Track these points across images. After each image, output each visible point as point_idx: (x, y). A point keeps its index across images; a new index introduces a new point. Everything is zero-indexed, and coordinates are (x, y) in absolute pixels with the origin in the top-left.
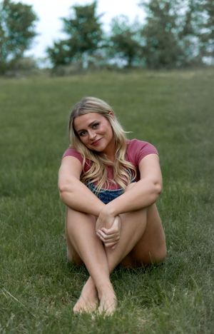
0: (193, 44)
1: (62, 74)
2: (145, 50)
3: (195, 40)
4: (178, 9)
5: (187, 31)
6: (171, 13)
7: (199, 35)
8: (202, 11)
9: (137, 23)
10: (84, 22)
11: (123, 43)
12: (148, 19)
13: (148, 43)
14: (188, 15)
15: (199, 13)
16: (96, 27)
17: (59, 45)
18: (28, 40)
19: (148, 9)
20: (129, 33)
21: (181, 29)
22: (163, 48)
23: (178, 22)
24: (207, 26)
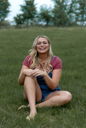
0: (73, 16)
1: (20, 28)
2: (54, 19)
3: (74, 15)
4: (67, 2)
5: (71, 11)
6: (64, 4)
7: (75, 13)
8: (77, 3)
9: (50, 8)
10: (29, 7)
11: (45, 16)
12: (55, 6)
13: (55, 16)
14: (71, 5)
15: (76, 4)
16: (34, 9)
17: (19, 16)
18: (6, 14)
19: (55, 2)
20: (47, 12)
21: (68, 10)
22: (61, 18)
23: (67, 8)
24: (79, 9)
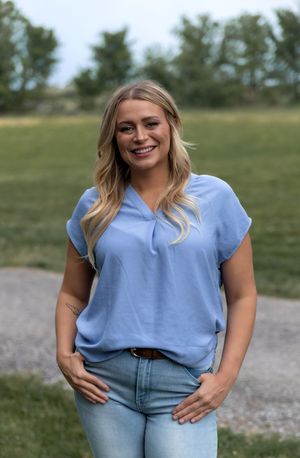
3: (230, 69)
6: (205, 41)
7: (235, 65)
10: (113, 50)
12: (182, 48)
14: (224, 44)
19: (182, 37)
24: (244, 56)
